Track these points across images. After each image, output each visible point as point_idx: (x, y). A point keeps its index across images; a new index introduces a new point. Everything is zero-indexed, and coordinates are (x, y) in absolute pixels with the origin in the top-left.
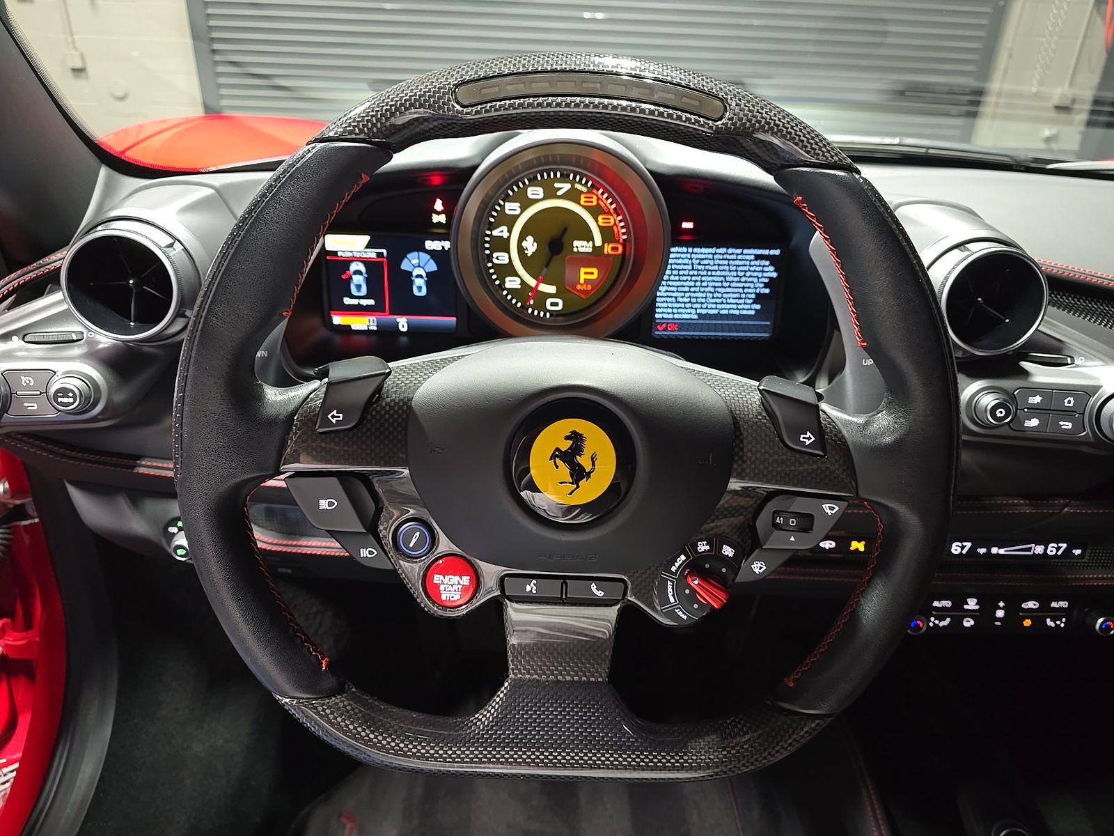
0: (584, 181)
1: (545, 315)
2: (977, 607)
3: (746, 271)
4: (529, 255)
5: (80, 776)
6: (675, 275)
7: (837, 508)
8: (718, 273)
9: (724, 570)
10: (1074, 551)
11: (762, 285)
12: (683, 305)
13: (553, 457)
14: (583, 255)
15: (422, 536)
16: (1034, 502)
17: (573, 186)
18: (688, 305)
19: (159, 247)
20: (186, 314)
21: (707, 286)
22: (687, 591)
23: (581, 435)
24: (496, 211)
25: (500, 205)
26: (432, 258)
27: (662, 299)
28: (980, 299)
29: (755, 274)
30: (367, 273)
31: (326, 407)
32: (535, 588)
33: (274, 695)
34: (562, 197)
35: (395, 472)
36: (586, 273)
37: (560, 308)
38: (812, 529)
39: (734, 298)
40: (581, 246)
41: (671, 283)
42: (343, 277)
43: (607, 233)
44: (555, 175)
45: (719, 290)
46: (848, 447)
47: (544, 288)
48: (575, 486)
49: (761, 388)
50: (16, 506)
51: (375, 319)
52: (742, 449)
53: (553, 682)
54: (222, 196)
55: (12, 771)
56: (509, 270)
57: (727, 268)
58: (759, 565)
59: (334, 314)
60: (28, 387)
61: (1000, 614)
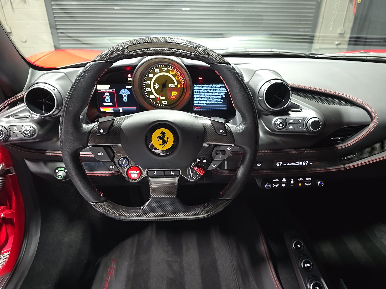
0: (171, 67)
1: (162, 105)
2: (286, 181)
3: (218, 91)
4: (157, 89)
5: (31, 249)
6: (198, 93)
7: (231, 148)
8: (211, 92)
9: (204, 166)
10: (310, 163)
11: (223, 95)
12: (201, 101)
13: (158, 138)
14: (172, 88)
15: (126, 161)
16: (296, 150)
17: (168, 69)
18: (203, 101)
19: (51, 90)
20: (59, 108)
21: (208, 96)
22: (195, 172)
23: (164, 132)
24: (146, 76)
25: (147, 75)
26: (128, 90)
27: (195, 100)
28: (275, 95)
29: (221, 91)
30: (110, 96)
31: (99, 129)
32: (156, 173)
33: (89, 202)
34: (165, 72)
35: (118, 145)
36: (173, 93)
37: (166, 103)
38: (225, 154)
39: (215, 99)
40: (171, 86)
41: (197, 95)
42: (103, 97)
43: (178, 82)
44: (162, 66)
45: (211, 96)
46: (232, 133)
47: (161, 98)
48: (163, 145)
49: (210, 119)
50: (8, 170)
51: (113, 109)
52: (207, 135)
53: (162, 197)
54: (67, 76)
55: (8, 255)
56: (151, 93)
57: (213, 90)
58: (214, 165)
59: (101, 108)
60: (16, 130)
61: (292, 182)
